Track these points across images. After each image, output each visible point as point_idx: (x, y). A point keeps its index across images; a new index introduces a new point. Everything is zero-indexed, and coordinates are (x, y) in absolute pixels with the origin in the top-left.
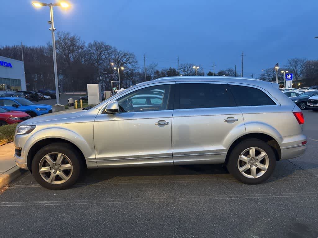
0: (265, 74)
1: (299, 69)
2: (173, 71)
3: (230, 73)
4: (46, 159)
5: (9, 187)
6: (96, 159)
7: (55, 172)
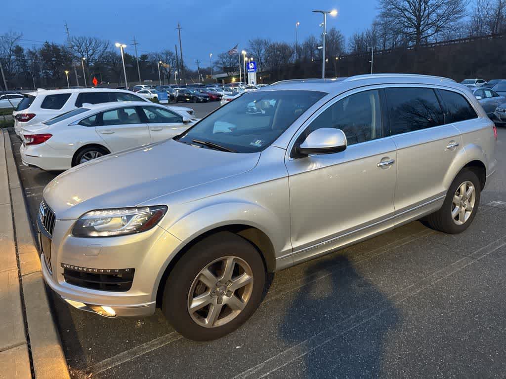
0: (218, 61)
1: (263, 55)
2: (54, 48)
3: (168, 57)
4: (202, 279)
5: (88, 373)
6: (293, 250)
7: (220, 300)
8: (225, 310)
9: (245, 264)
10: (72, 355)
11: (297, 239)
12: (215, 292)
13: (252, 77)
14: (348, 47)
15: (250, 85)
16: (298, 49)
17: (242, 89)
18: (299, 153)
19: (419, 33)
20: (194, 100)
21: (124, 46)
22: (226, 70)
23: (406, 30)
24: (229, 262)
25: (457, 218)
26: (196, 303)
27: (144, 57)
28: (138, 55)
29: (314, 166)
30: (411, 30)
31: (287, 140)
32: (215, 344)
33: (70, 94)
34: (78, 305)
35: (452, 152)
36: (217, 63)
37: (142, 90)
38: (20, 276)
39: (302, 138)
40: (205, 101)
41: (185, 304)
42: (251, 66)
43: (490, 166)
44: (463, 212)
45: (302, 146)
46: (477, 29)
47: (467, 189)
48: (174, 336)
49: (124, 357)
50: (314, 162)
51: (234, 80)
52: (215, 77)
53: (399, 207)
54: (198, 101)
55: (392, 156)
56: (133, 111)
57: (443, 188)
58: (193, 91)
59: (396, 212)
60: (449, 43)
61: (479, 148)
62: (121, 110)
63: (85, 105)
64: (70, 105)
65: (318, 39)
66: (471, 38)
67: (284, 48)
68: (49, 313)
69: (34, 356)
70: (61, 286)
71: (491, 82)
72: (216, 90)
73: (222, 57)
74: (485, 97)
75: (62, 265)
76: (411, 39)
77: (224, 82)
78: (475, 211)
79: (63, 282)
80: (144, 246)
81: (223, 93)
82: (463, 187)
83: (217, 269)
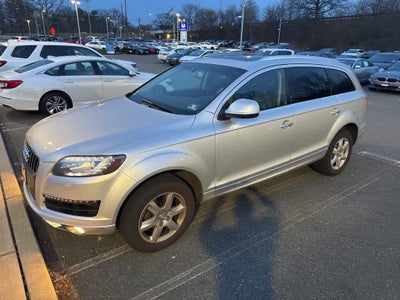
1: (193, 17)
3: (115, 15)
4: (149, 209)
5: (63, 274)
6: (216, 188)
7: (161, 224)
8: (165, 230)
9: (181, 198)
10: (51, 261)
11: (219, 180)
12: (158, 218)
13: (184, 35)
14: (261, 16)
15: (182, 41)
16: (222, 16)
17: (176, 46)
18: (224, 117)
19: (318, 8)
20: (135, 52)
21: (79, 3)
22: (162, 27)
23: (307, 5)
24: (170, 197)
25: (335, 164)
26: (145, 226)
27: (94, 12)
28: (89, 11)
29: (235, 127)
30: (312, 6)
31: (215, 107)
32: (157, 254)
33: (36, 46)
34: (56, 225)
35: (335, 117)
36: (155, 21)
37: (93, 41)
38: (5, 199)
39: (227, 106)
40: (145, 54)
41: (137, 226)
42: (183, 26)
43: (361, 128)
44: (339, 160)
45: (226, 112)
46: (362, 9)
47: (343, 144)
48: (126, 248)
49: (89, 263)
50: (234, 123)
51: (168, 36)
52: (153, 33)
53: (294, 156)
54: (139, 53)
55: (291, 120)
56: (89, 64)
57: (326, 143)
58: (135, 45)
59: (291, 161)
60: (340, 19)
61: (354, 113)
62: (79, 63)
63: (50, 58)
64: (35, 56)
65: (238, 9)
66: (357, 15)
67: (210, 13)
68: (31, 229)
69: (22, 262)
70: (42, 210)
71: (370, 52)
72: (154, 45)
73: (159, 16)
74: (363, 66)
75: (44, 195)
76: (311, 13)
77: (160, 38)
78: (348, 159)
79: (44, 207)
80: (108, 184)
81: (159, 47)
82: (340, 142)
83: (160, 202)
